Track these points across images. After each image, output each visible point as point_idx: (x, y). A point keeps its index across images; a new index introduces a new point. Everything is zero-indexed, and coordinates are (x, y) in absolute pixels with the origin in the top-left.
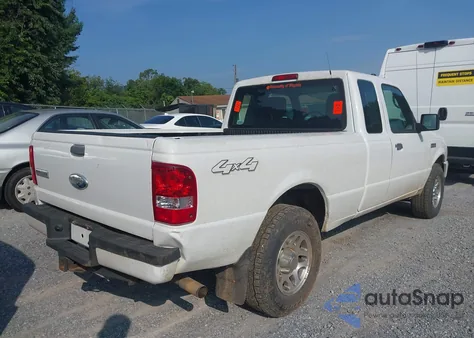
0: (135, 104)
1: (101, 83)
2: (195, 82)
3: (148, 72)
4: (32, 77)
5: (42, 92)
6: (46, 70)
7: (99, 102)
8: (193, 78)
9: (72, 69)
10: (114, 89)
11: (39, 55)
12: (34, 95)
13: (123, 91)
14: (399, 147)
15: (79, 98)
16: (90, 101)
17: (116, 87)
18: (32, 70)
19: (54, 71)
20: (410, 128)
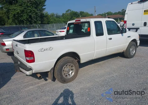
0: (64, 21)
1: (54, 15)
2: (83, 12)
3: (68, 10)
4: (32, 16)
5: (36, 20)
6: (36, 13)
7: (54, 21)
8: (82, 11)
9: (44, 12)
10: (58, 17)
11: (34, 9)
12: (33, 21)
13: (61, 17)
14: (111, 39)
15: (48, 20)
16: (51, 21)
17: (59, 16)
18: (32, 14)
19: (39, 13)
20: (119, 32)
